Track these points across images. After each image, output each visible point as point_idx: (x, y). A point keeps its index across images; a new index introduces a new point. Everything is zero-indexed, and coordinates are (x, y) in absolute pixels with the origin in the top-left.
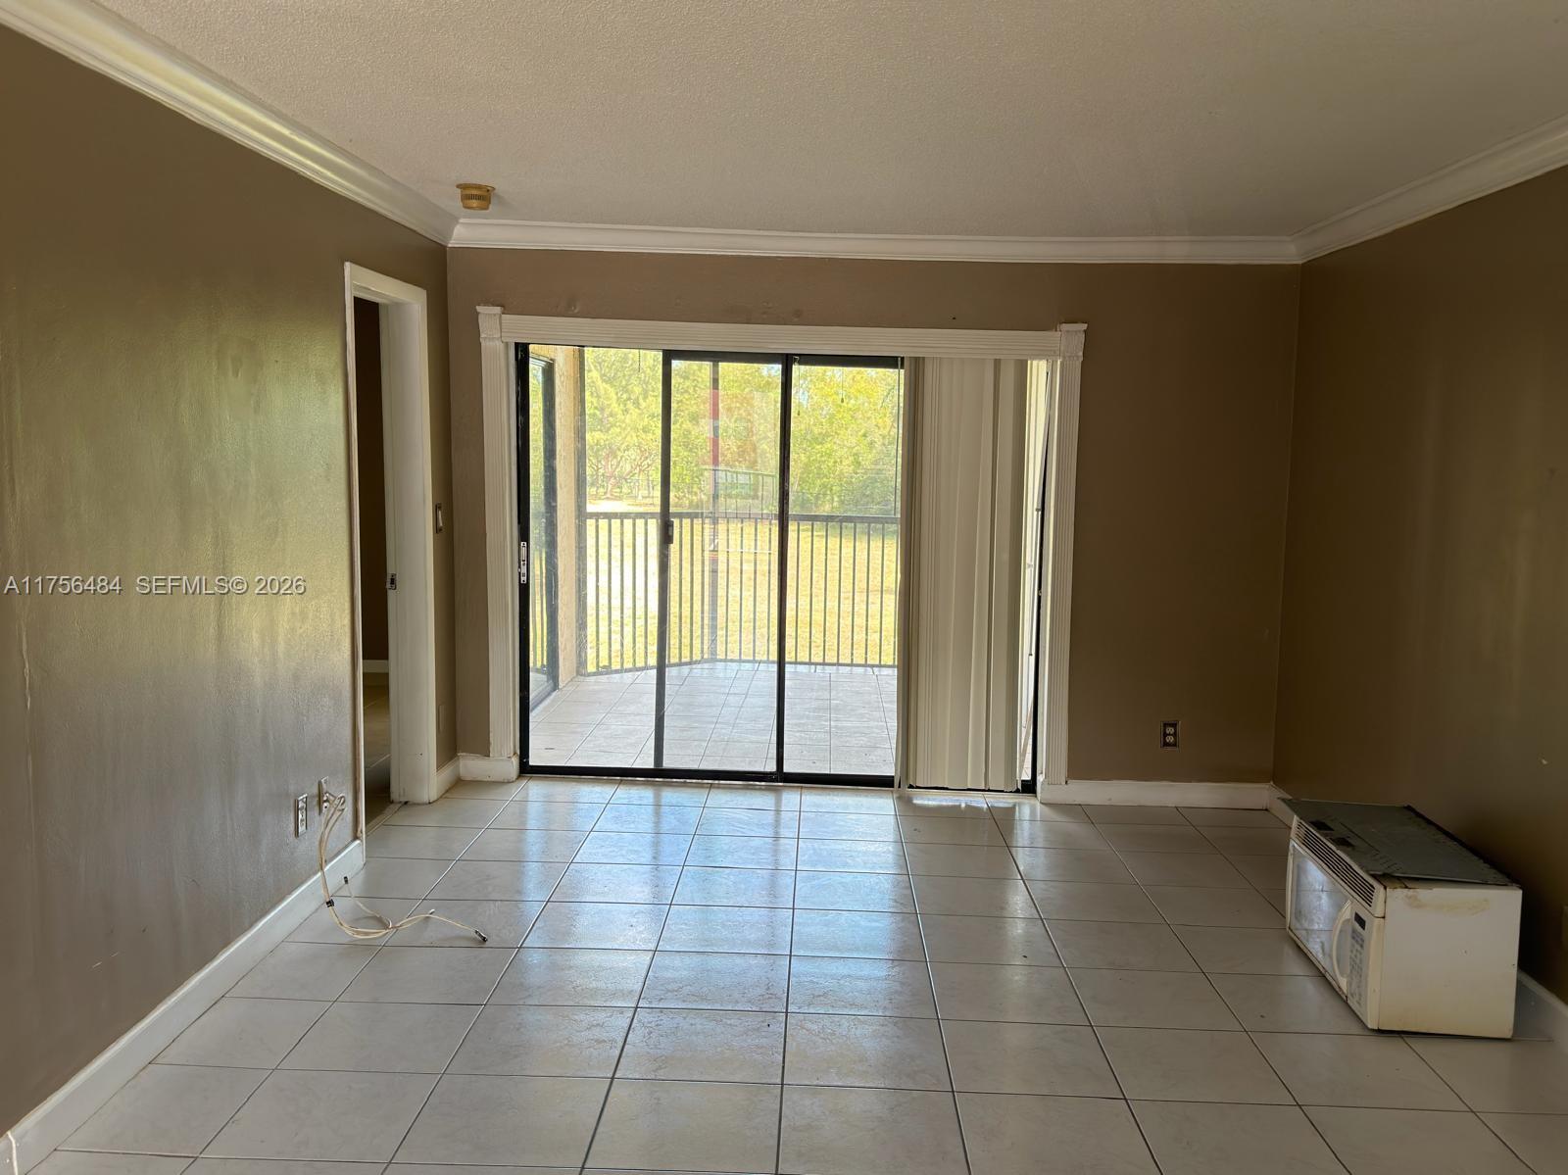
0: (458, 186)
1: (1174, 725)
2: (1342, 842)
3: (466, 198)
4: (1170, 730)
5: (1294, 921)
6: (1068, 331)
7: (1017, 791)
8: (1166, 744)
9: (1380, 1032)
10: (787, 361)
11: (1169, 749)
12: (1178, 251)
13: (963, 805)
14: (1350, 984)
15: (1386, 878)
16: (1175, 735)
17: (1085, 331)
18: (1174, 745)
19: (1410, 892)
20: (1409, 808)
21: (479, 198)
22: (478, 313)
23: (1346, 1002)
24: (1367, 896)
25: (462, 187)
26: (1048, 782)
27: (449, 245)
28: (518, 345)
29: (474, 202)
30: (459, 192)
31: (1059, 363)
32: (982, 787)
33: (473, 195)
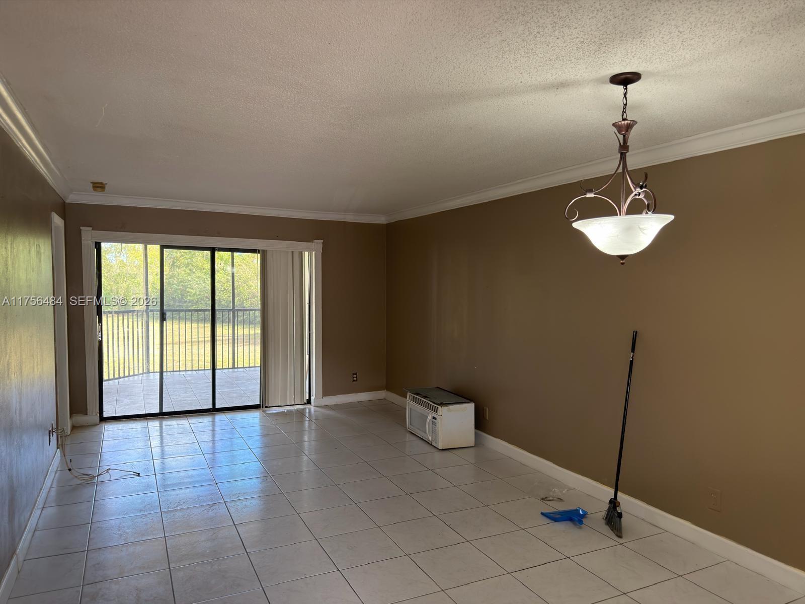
0: (91, 183)
1: (356, 374)
2: (425, 397)
3: (94, 187)
4: (355, 376)
5: (410, 426)
6: (317, 243)
7: (305, 404)
8: (354, 381)
9: (442, 450)
10: (213, 251)
11: (355, 382)
12: (350, 218)
13: (286, 411)
14: (432, 438)
15: (442, 404)
16: (356, 377)
17: (323, 243)
18: (356, 381)
19: (448, 407)
20: (438, 387)
21: (101, 187)
22: (81, 230)
23: (431, 444)
24: (436, 411)
25: (93, 183)
26: (316, 398)
27: (67, 202)
28: (96, 243)
29: (99, 189)
30: (92, 185)
31: (314, 253)
32: (293, 403)
33: (99, 186)
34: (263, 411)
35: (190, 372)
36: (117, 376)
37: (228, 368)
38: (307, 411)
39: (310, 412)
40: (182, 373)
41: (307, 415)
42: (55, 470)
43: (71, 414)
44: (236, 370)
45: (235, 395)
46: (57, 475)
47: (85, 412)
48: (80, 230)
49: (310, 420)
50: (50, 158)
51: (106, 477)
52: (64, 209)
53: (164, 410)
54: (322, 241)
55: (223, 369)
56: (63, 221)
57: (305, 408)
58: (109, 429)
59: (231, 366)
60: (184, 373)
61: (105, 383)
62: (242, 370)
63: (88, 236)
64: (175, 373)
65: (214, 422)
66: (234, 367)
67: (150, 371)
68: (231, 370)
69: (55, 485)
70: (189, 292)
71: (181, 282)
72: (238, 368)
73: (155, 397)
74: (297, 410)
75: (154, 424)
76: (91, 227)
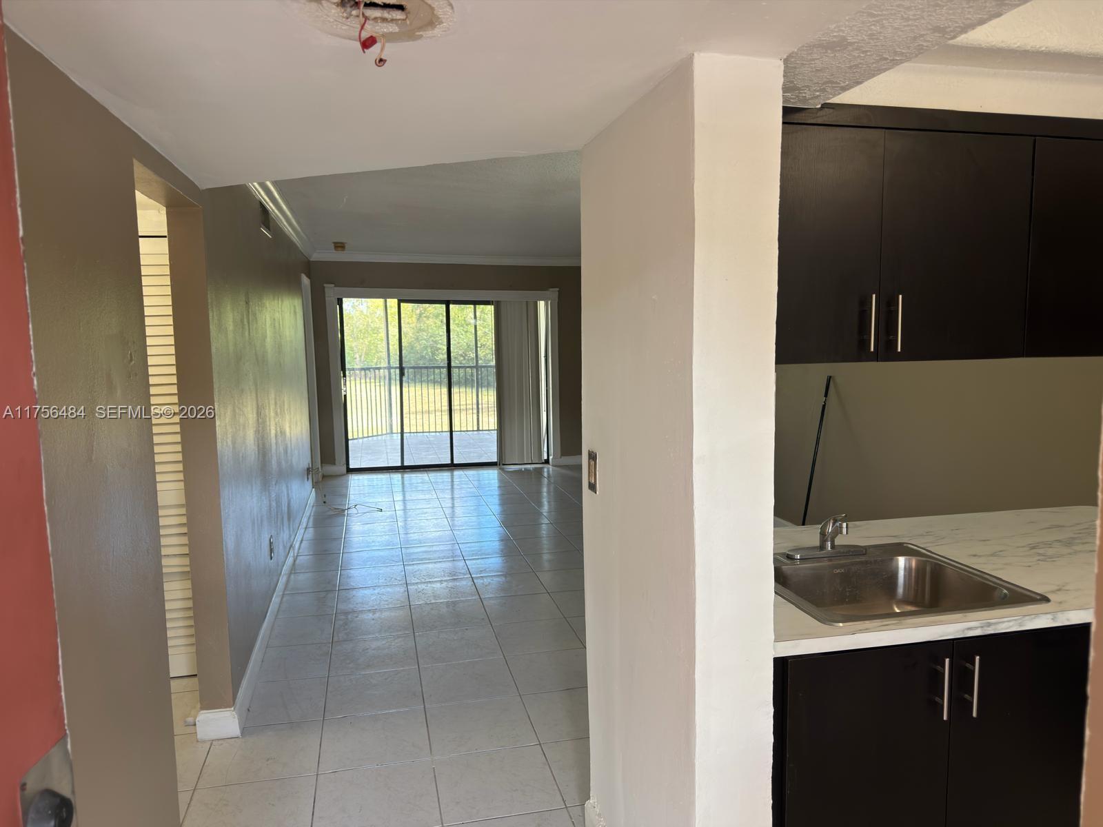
0: (333, 242)
3: (335, 247)
6: (553, 291)
7: (543, 463)
10: (447, 304)
13: (523, 469)
17: (558, 291)
25: (335, 243)
26: (555, 458)
27: (311, 260)
28: (338, 299)
29: (340, 249)
30: (333, 245)
31: (549, 302)
32: (530, 462)
33: (340, 246)
34: (500, 469)
35: (433, 434)
36: (360, 436)
37: (473, 431)
38: (546, 470)
39: (548, 471)
40: (425, 434)
41: (546, 474)
42: (312, 505)
43: (322, 463)
44: (481, 432)
45: (475, 455)
46: (314, 509)
47: (333, 462)
48: (324, 287)
49: (549, 481)
50: (301, 228)
51: (353, 511)
52: (310, 268)
53: (406, 464)
54: (558, 289)
55: (467, 431)
56: (309, 280)
57: (542, 468)
58: (354, 479)
59: (475, 428)
60: (427, 434)
61: (350, 442)
62: (487, 432)
63: (331, 292)
64: (419, 434)
65: (452, 476)
66: (478, 430)
67: (394, 432)
68: (476, 432)
69: (312, 514)
70: (440, 349)
71: (431, 336)
72: (482, 430)
73: (397, 454)
74: (535, 469)
75: (397, 477)
76: (332, 283)
